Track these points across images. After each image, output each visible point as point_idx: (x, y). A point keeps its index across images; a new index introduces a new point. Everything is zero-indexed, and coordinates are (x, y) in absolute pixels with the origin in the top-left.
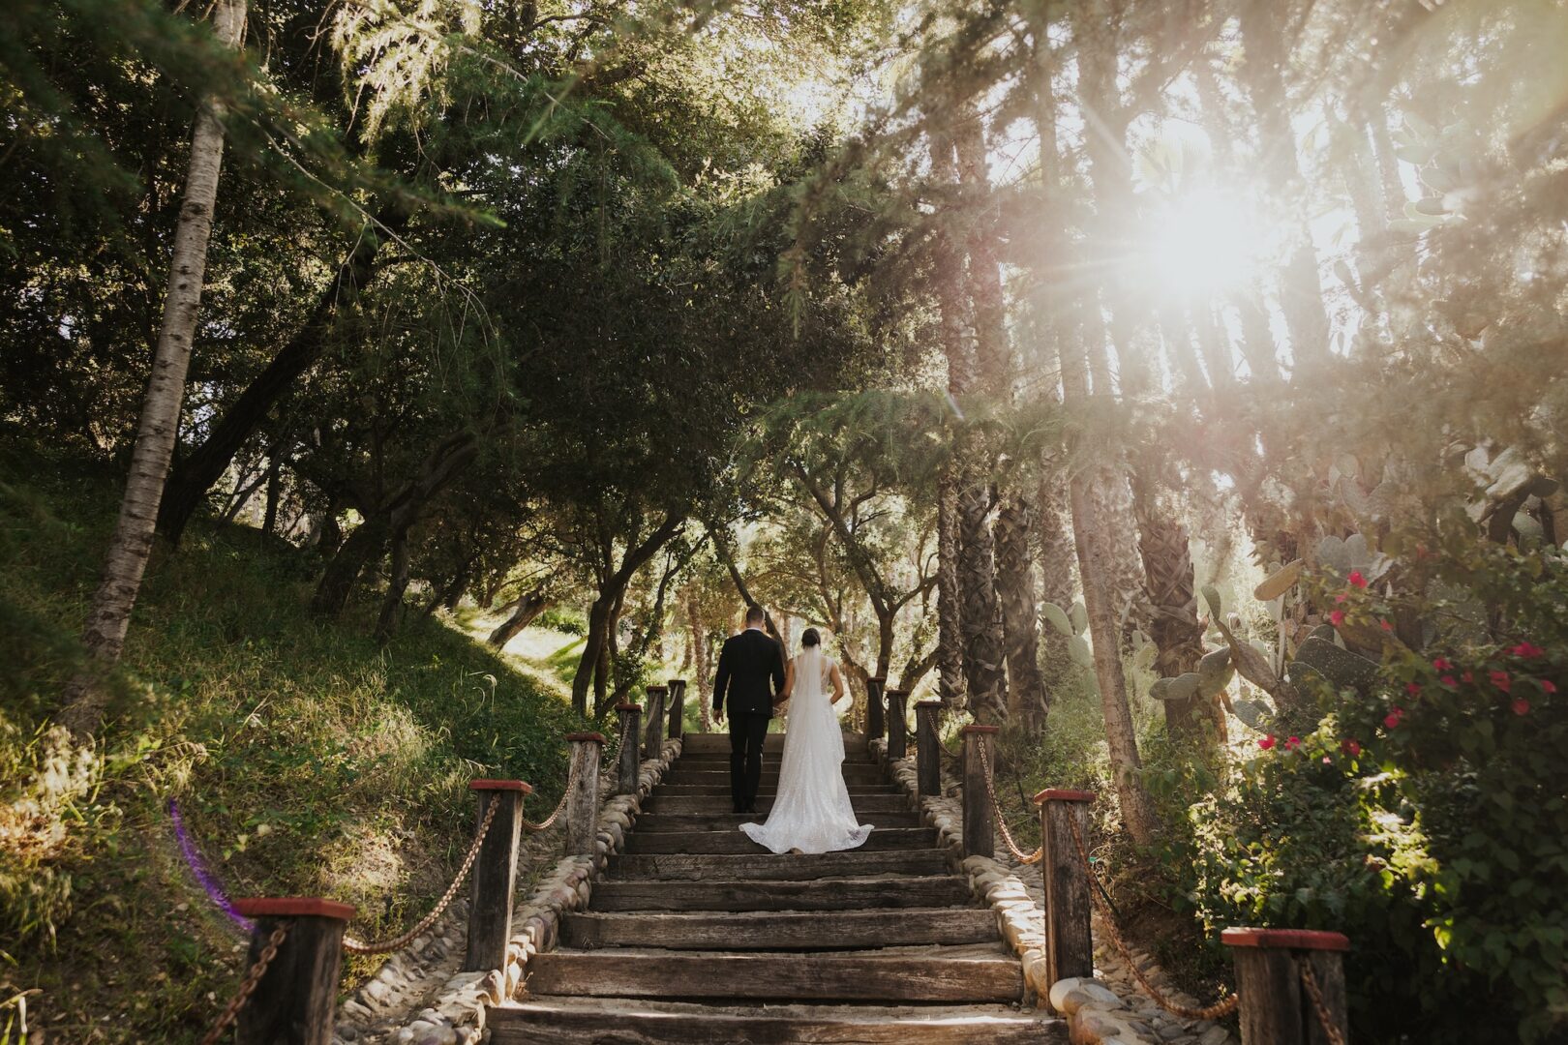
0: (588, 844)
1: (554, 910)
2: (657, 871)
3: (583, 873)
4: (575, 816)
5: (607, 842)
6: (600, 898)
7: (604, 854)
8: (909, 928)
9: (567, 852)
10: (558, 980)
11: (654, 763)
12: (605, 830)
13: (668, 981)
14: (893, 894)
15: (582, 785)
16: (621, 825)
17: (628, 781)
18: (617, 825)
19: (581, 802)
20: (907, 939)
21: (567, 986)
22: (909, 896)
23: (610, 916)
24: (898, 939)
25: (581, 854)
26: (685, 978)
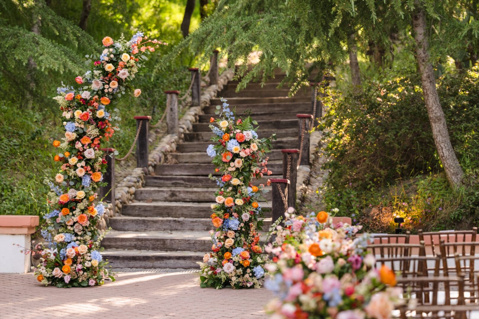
0: (175, 130)
1: (162, 152)
2: (203, 138)
3: (173, 140)
4: (170, 120)
5: (183, 128)
6: (180, 148)
7: (182, 133)
8: (277, 155)
9: (168, 132)
10: (164, 171)
11: (214, 87)
12: (183, 124)
13: (196, 171)
14: (281, 145)
15: (171, 109)
16: (190, 121)
17: (196, 101)
18: (188, 122)
19: (171, 115)
20: (276, 158)
21: (166, 173)
22: (287, 145)
23: (184, 154)
24: (273, 158)
25: (173, 133)
26: (200, 170)
